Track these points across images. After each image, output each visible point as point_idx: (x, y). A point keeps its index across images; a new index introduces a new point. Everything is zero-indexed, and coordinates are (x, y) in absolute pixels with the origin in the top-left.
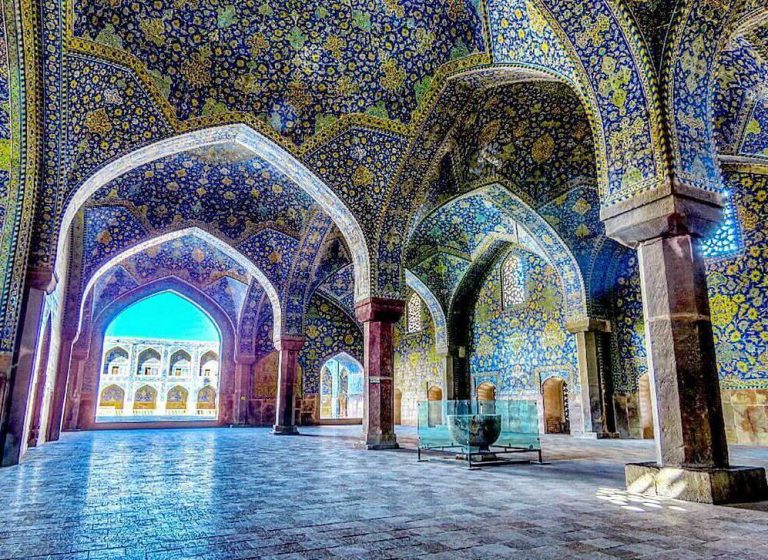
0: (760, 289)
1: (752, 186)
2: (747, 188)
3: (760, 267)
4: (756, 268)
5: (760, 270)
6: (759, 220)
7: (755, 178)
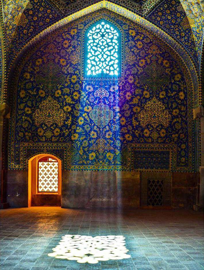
0: (130, 105)
1: (135, 36)
2: (132, 36)
3: (132, 90)
4: (130, 91)
5: (131, 93)
6: (136, 60)
7: (138, 32)
